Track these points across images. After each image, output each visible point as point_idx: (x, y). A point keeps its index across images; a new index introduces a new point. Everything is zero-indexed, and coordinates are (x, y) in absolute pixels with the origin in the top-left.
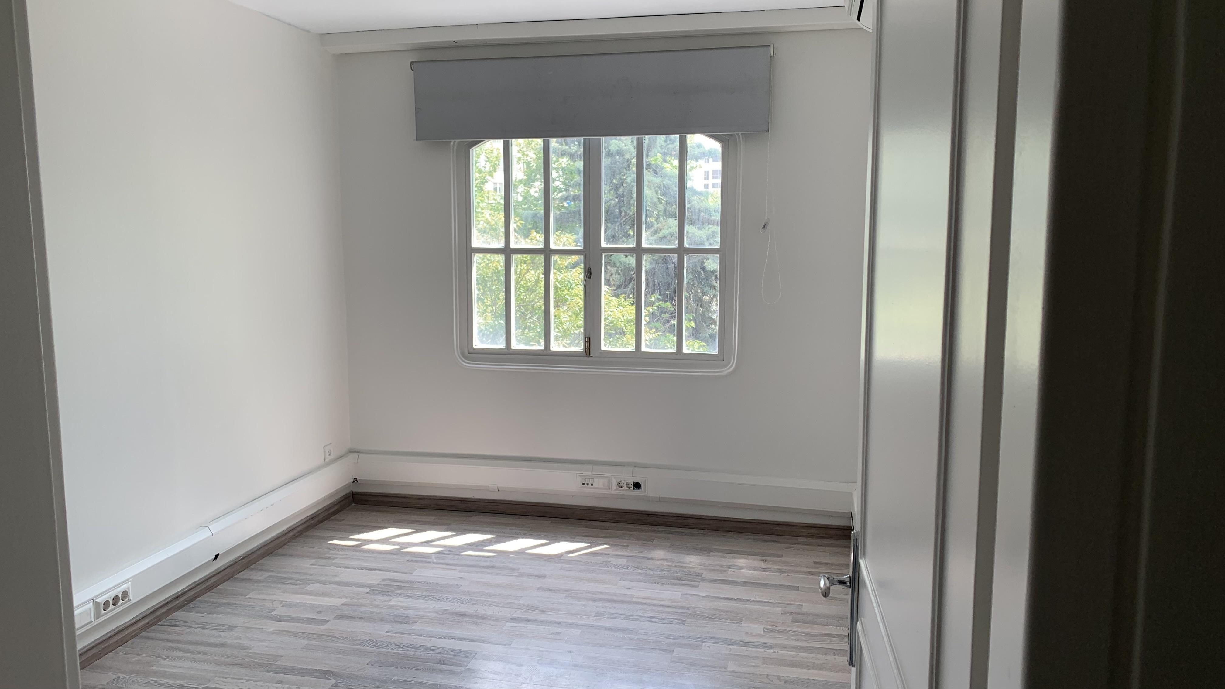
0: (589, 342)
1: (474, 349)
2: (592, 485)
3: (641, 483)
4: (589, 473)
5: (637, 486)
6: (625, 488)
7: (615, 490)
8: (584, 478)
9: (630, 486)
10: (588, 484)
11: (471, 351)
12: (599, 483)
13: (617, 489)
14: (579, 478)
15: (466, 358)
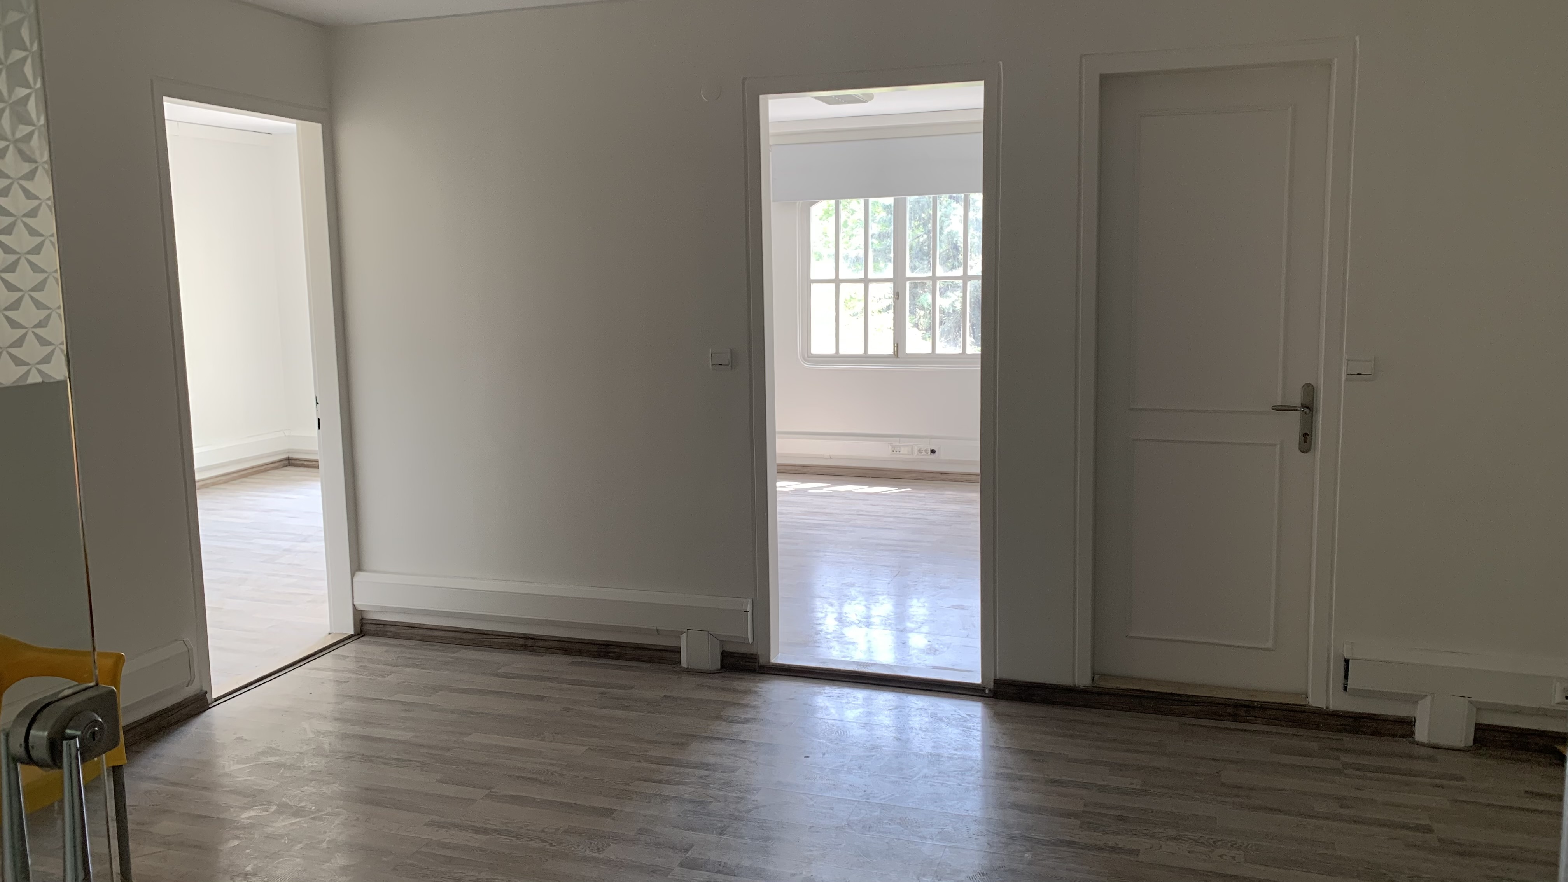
0: (897, 347)
1: (812, 354)
2: (899, 452)
3: (935, 450)
4: (897, 443)
5: (933, 451)
6: (924, 453)
7: (917, 455)
8: (893, 447)
9: (928, 452)
10: (896, 451)
11: (810, 355)
12: (904, 450)
13: (918, 455)
14: (890, 447)
15: (806, 360)
